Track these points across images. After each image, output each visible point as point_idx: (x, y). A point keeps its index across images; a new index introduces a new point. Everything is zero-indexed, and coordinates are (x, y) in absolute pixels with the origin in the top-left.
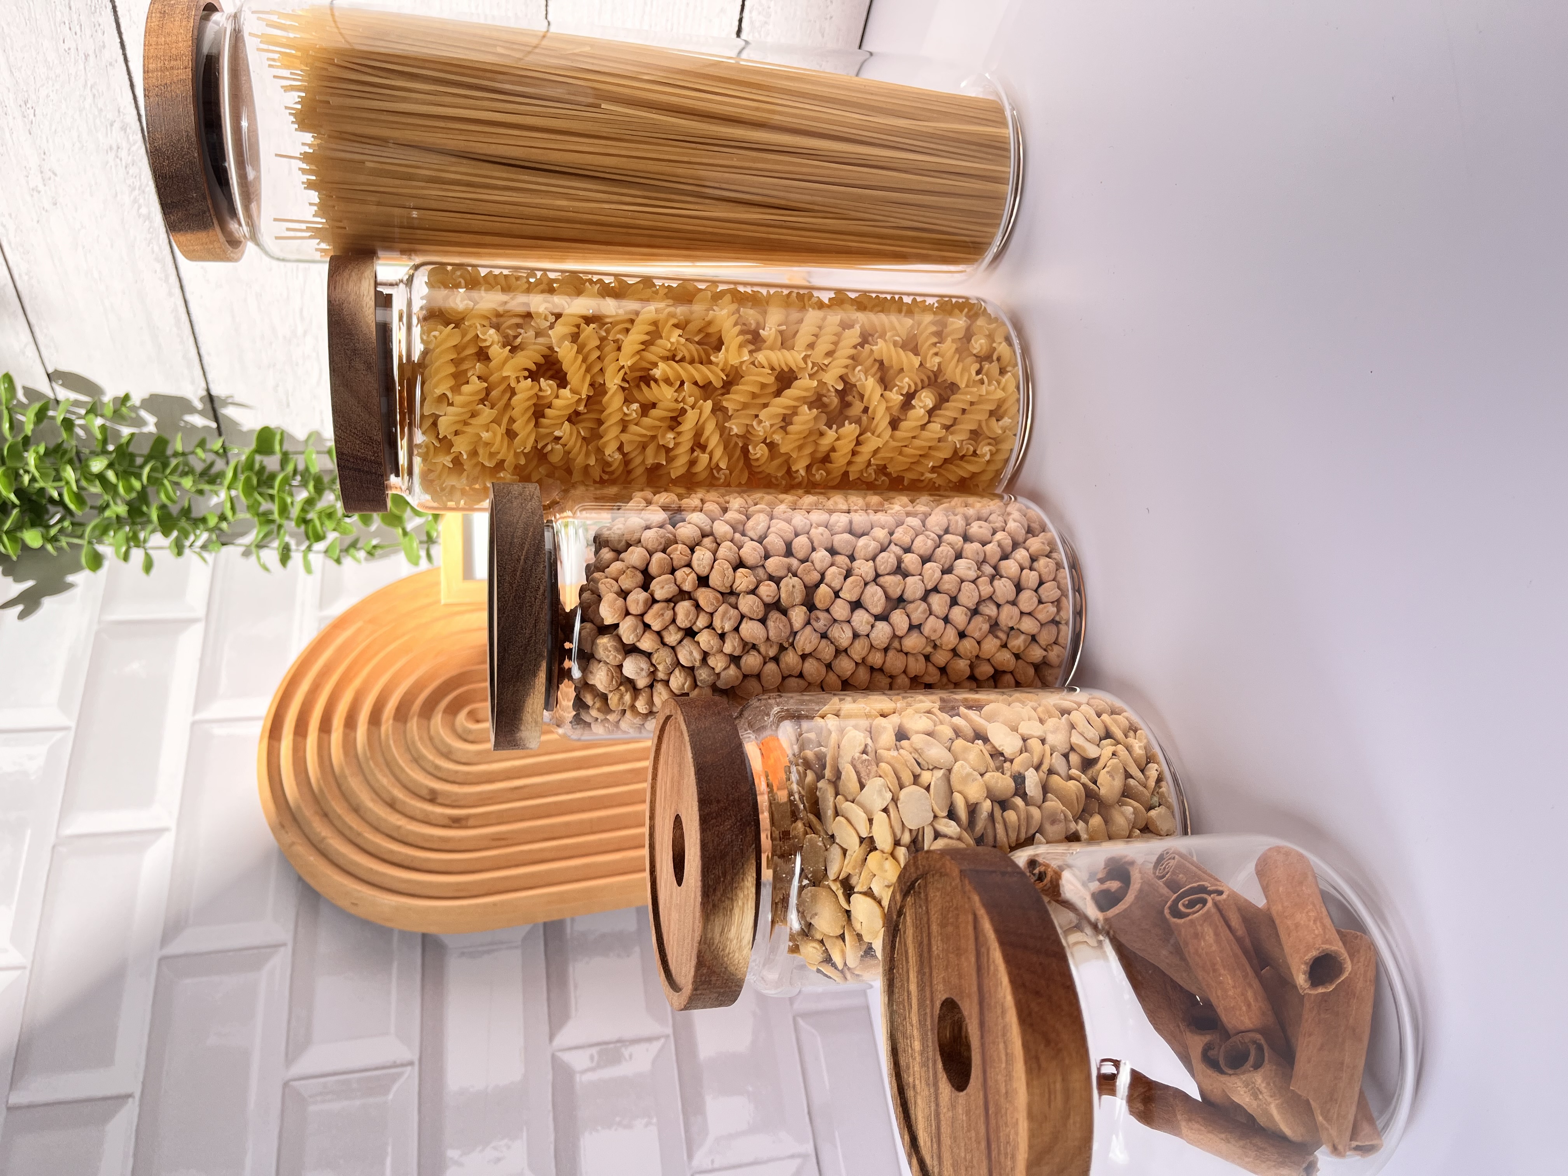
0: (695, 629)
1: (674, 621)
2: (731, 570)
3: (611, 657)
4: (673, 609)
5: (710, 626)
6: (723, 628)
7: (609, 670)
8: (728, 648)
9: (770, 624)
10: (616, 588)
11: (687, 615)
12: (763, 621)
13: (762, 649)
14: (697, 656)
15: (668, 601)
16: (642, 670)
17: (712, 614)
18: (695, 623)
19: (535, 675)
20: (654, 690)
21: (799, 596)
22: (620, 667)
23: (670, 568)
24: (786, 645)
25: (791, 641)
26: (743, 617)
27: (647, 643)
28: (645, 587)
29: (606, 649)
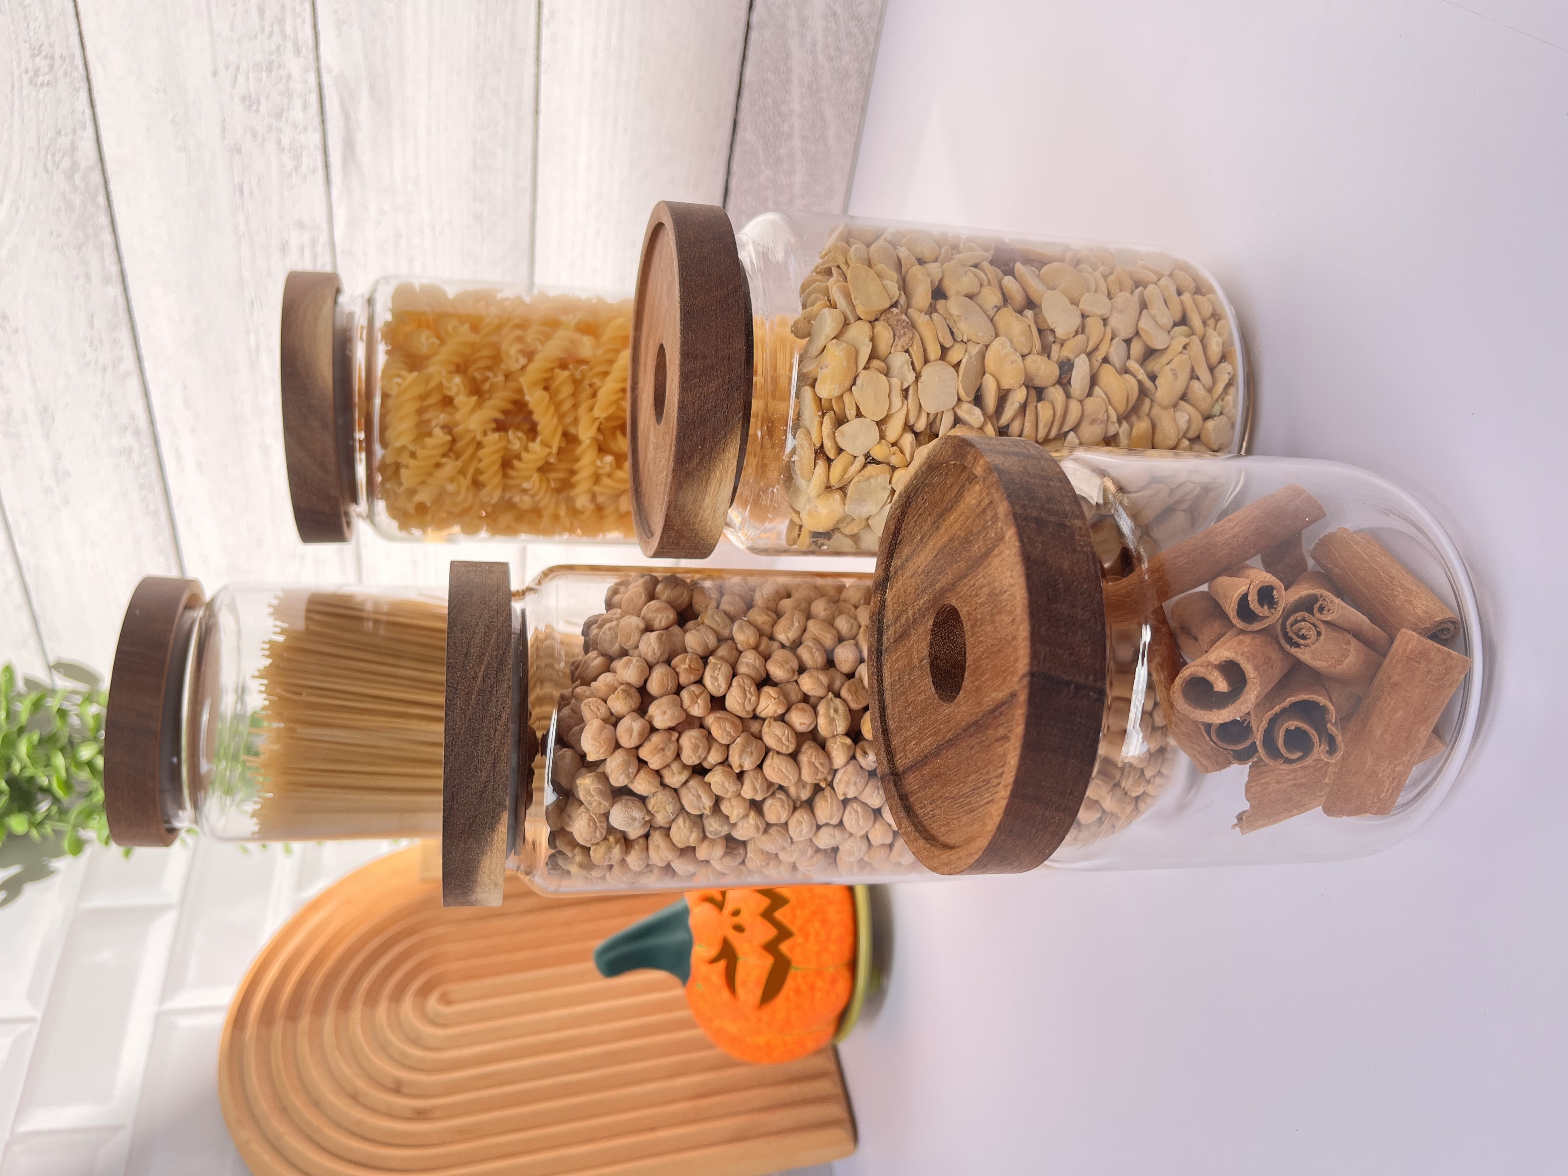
0: (706, 765)
1: (678, 756)
2: (753, 689)
3: (594, 804)
4: (678, 740)
5: (725, 762)
6: (741, 766)
7: (591, 819)
8: (747, 792)
9: (804, 758)
10: (603, 710)
11: (696, 748)
12: (794, 756)
13: (792, 791)
14: (708, 802)
15: (671, 729)
16: (634, 819)
17: (728, 746)
18: (705, 758)
19: (493, 829)
20: (650, 841)
21: (841, 726)
22: (607, 815)
23: (675, 686)
24: (823, 785)
25: (829, 779)
26: (768, 750)
27: (642, 785)
28: (642, 710)
29: (588, 793)
